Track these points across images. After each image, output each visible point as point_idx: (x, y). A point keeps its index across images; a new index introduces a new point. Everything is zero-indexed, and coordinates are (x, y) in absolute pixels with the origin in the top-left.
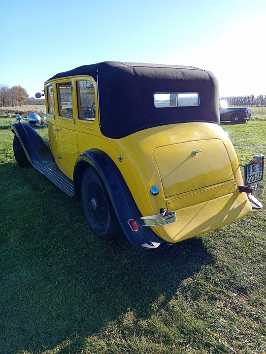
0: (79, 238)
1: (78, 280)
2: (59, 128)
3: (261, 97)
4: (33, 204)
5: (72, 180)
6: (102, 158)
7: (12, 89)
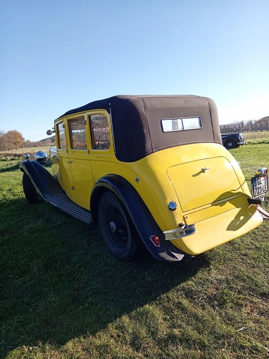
0: (100, 263)
1: (107, 300)
2: (72, 160)
3: (250, 123)
4: (49, 236)
5: (90, 210)
6: (119, 182)
7: (7, 133)
